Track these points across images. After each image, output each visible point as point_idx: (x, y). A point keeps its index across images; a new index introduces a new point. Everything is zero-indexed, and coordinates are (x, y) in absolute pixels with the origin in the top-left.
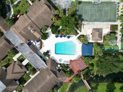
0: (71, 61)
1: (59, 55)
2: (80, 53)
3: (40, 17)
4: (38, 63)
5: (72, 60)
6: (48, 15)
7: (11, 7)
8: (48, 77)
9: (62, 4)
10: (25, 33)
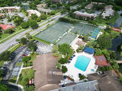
0: (96, 64)
1: (87, 69)
2: (91, 56)
3: (48, 62)
4: (90, 87)
5: (95, 62)
6: (50, 57)
7: (16, 85)
8: (110, 82)
9: (49, 51)
10: (51, 79)
